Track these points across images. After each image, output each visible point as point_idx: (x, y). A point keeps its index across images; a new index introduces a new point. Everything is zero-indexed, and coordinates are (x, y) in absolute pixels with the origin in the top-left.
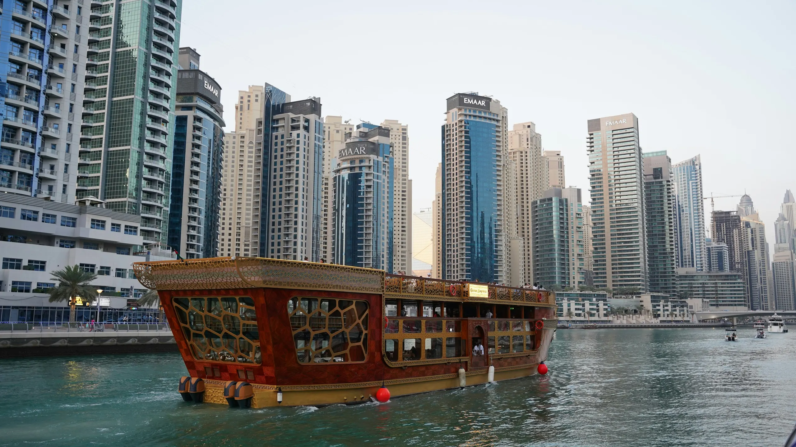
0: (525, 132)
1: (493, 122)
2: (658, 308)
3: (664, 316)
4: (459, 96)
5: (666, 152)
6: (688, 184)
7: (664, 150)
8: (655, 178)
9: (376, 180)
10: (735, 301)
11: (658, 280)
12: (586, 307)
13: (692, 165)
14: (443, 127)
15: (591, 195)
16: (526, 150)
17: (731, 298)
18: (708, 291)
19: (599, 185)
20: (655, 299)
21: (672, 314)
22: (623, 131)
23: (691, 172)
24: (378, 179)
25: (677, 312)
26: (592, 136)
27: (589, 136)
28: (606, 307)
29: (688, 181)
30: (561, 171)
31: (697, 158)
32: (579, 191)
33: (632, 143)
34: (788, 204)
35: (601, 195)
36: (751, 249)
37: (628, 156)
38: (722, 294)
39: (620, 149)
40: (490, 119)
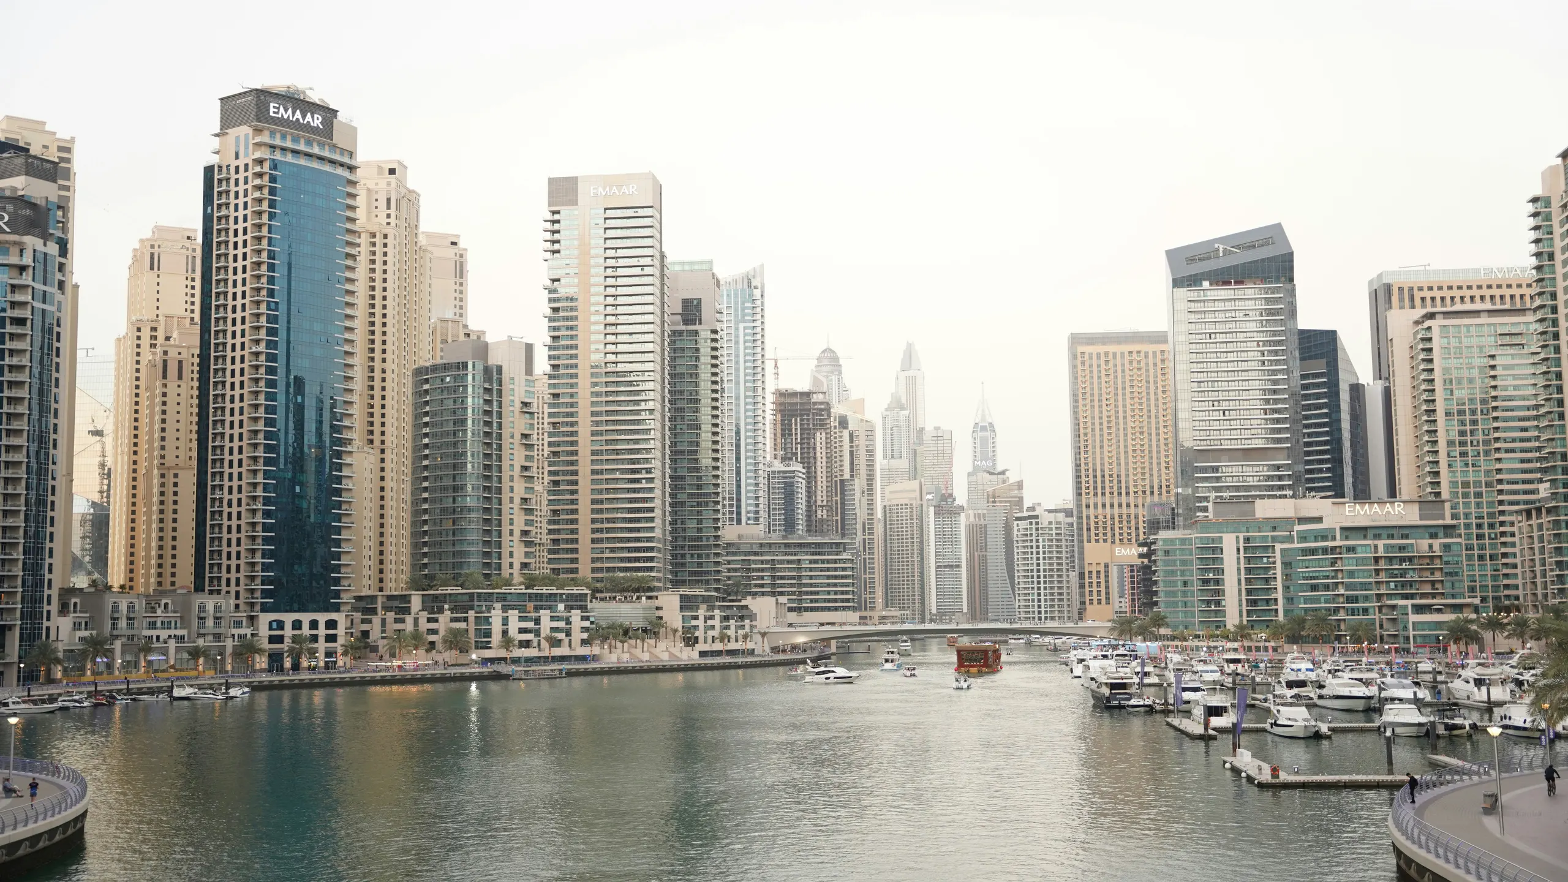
0: (382, 184)
1: (340, 171)
2: (694, 623)
3: (705, 642)
4: (258, 98)
5: (711, 262)
6: (737, 329)
7: (707, 258)
8: (686, 322)
9: (38, 305)
10: (836, 601)
11: (683, 556)
12: (542, 626)
13: (746, 286)
14: (209, 171)
15: (550, 357)
16: (385, 231)
17: (829, 593)
18: (782, 578)
19: (570, 333)
20: (687, 604)
21: (723, 638)
22: (630, 213)
23: (743, 303)
24: (44, 302)
25: (731, 632)
26: (556, 217)
27: (549, 216)
28: (587, 624)
29: (737, 323)
30: (461, 284)
31: (759, 271)
32: (529, 348)
33: (648, 242)
34: (907, 373)
35: (572, 357)
36: (847, 476)
37: (638, 271)
38: (811, 585)
39: (620, 253)
40: (332, 162)
